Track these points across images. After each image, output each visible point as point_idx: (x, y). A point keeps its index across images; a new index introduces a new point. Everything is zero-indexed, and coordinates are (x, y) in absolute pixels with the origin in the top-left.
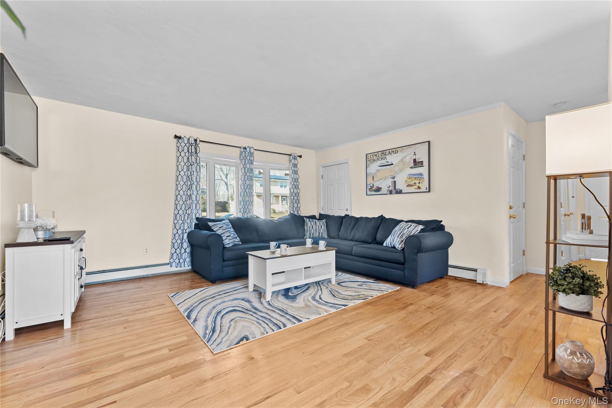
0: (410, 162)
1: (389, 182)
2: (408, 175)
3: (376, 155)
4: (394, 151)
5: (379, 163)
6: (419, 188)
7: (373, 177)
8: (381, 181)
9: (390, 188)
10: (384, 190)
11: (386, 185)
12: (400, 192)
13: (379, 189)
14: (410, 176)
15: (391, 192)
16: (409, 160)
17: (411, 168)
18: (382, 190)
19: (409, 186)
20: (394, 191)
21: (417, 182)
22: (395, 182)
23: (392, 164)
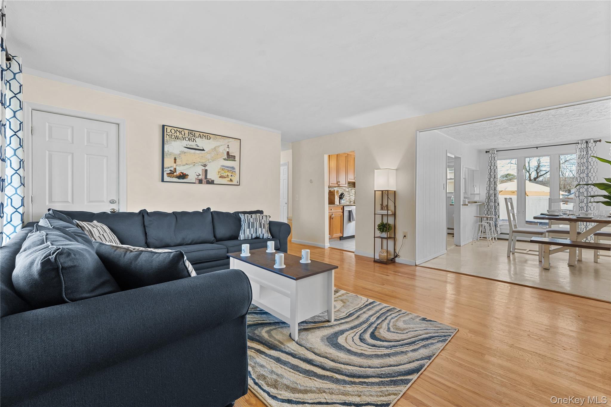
0: (223, 153)
1: (199, 170)
2: (221, 166)
3: (180, 132)
4: (206, 136)
5: (185, 143)
6: (231, 180)
7: (175, 159)
8: (188, 166)
9: (200, 177)
10: (192, 177)
11: (194, 172)
12: (212, 182)
13: (183, 176)
14: (223, 168)
15: (200, 182)
16: (223, 150)
17: (225, 159)
18: (189, 177)
19: (221, 177)
20: (204, 181)
21: (230, 174)
22: (206, 171)
23: (203, 150)
